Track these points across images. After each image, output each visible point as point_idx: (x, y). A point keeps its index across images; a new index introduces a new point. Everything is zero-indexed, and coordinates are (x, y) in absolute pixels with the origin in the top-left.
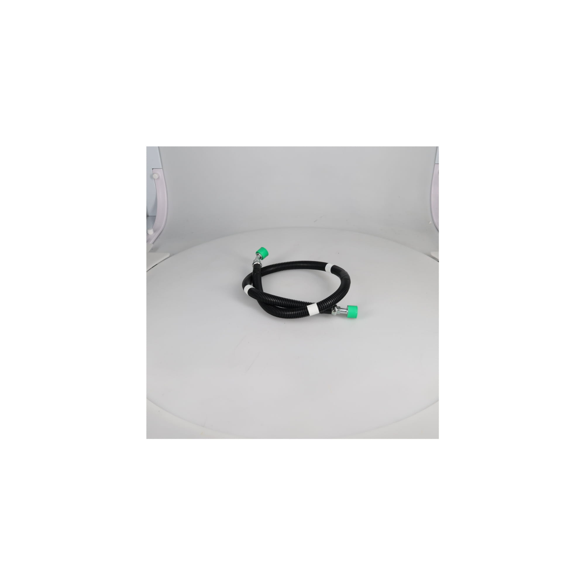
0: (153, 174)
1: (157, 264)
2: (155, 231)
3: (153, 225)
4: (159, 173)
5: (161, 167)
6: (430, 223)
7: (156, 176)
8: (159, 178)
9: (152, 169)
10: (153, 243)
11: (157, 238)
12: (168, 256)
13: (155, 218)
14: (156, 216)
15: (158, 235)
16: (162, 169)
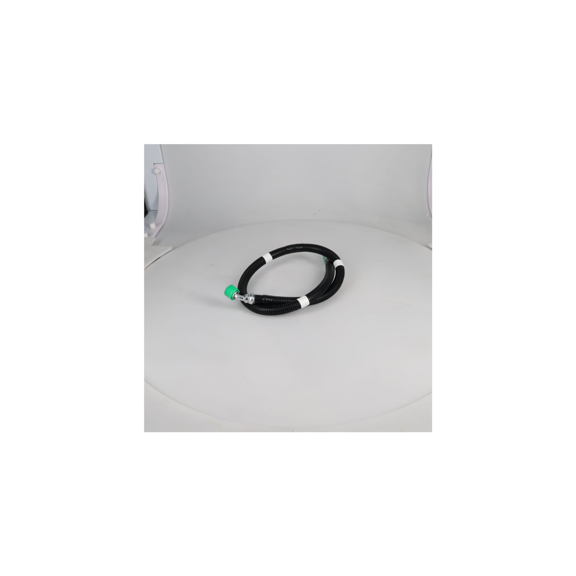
0: (154, 169)
1: (159, 258)
2: (157, 225)
3: (155, 219)
4: (160, 168)
5: (162, 163)
6: (428, 215)
7: (157, 171)
8: (160, 173)
9: (153, 164)
10: (156, 237)
11: (159, 231)
12: (170, 249)
13: (157, 212)
14: (157, 210)
15: (160, 229)
16: (163, 164)
